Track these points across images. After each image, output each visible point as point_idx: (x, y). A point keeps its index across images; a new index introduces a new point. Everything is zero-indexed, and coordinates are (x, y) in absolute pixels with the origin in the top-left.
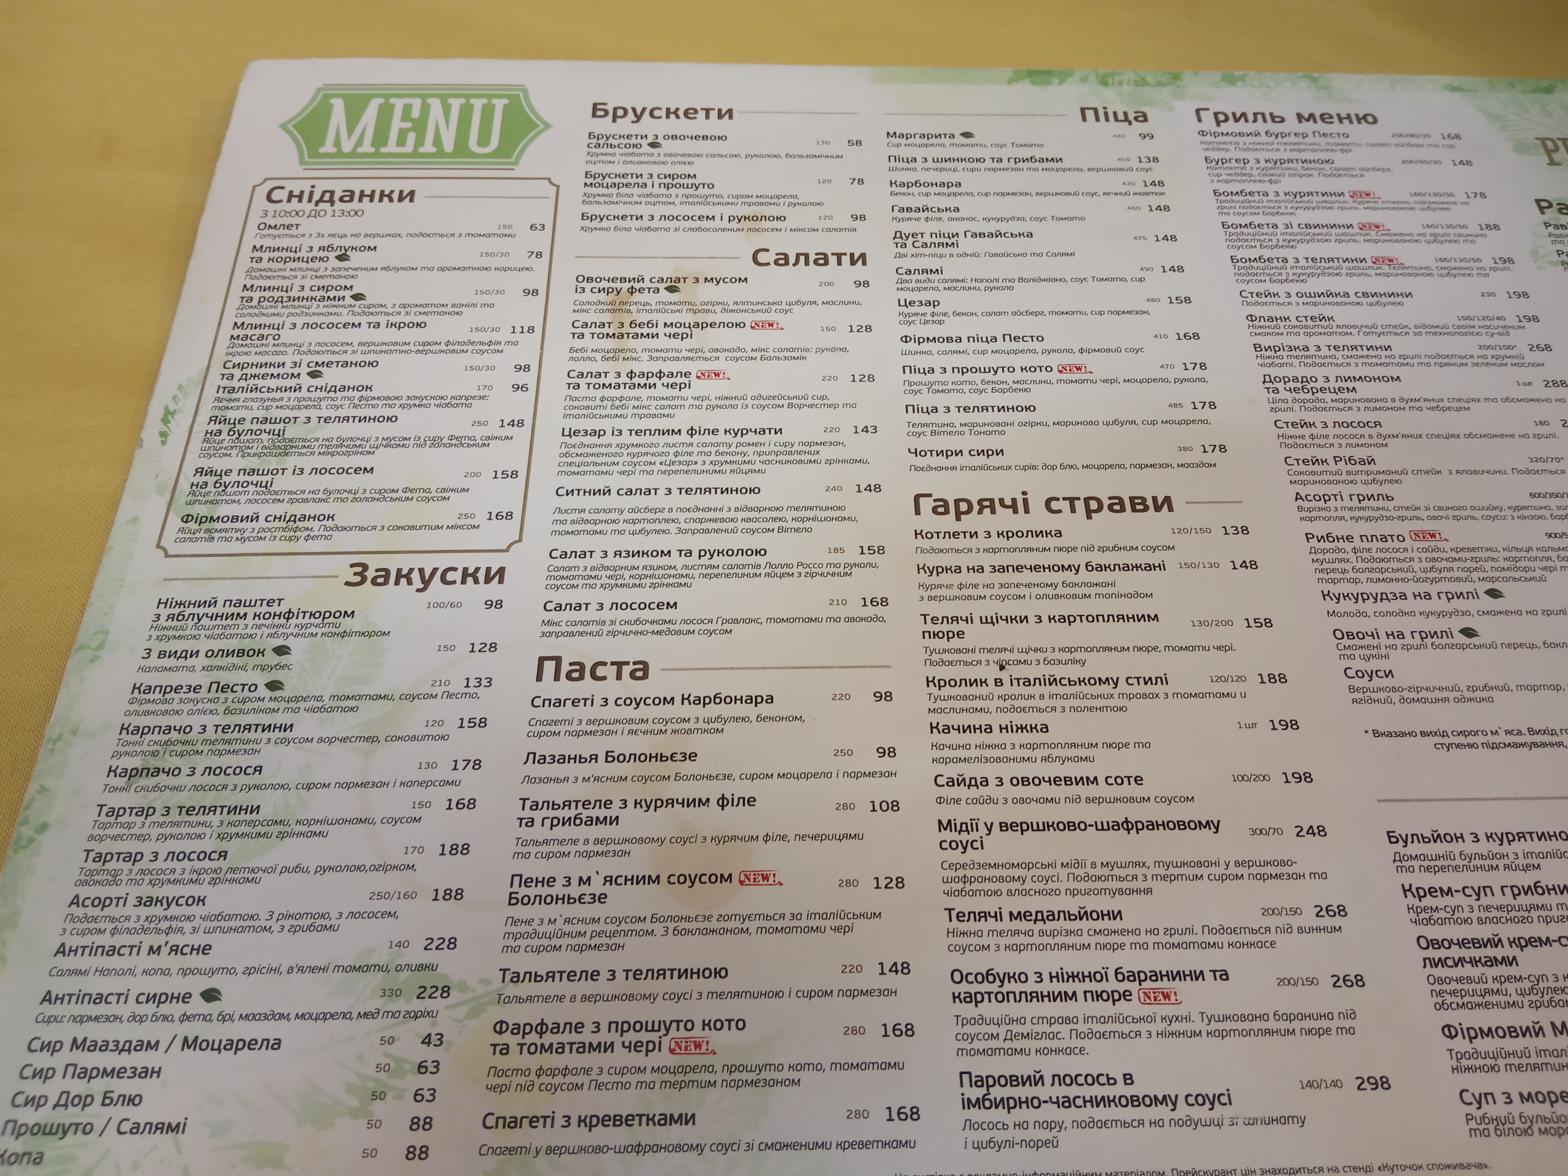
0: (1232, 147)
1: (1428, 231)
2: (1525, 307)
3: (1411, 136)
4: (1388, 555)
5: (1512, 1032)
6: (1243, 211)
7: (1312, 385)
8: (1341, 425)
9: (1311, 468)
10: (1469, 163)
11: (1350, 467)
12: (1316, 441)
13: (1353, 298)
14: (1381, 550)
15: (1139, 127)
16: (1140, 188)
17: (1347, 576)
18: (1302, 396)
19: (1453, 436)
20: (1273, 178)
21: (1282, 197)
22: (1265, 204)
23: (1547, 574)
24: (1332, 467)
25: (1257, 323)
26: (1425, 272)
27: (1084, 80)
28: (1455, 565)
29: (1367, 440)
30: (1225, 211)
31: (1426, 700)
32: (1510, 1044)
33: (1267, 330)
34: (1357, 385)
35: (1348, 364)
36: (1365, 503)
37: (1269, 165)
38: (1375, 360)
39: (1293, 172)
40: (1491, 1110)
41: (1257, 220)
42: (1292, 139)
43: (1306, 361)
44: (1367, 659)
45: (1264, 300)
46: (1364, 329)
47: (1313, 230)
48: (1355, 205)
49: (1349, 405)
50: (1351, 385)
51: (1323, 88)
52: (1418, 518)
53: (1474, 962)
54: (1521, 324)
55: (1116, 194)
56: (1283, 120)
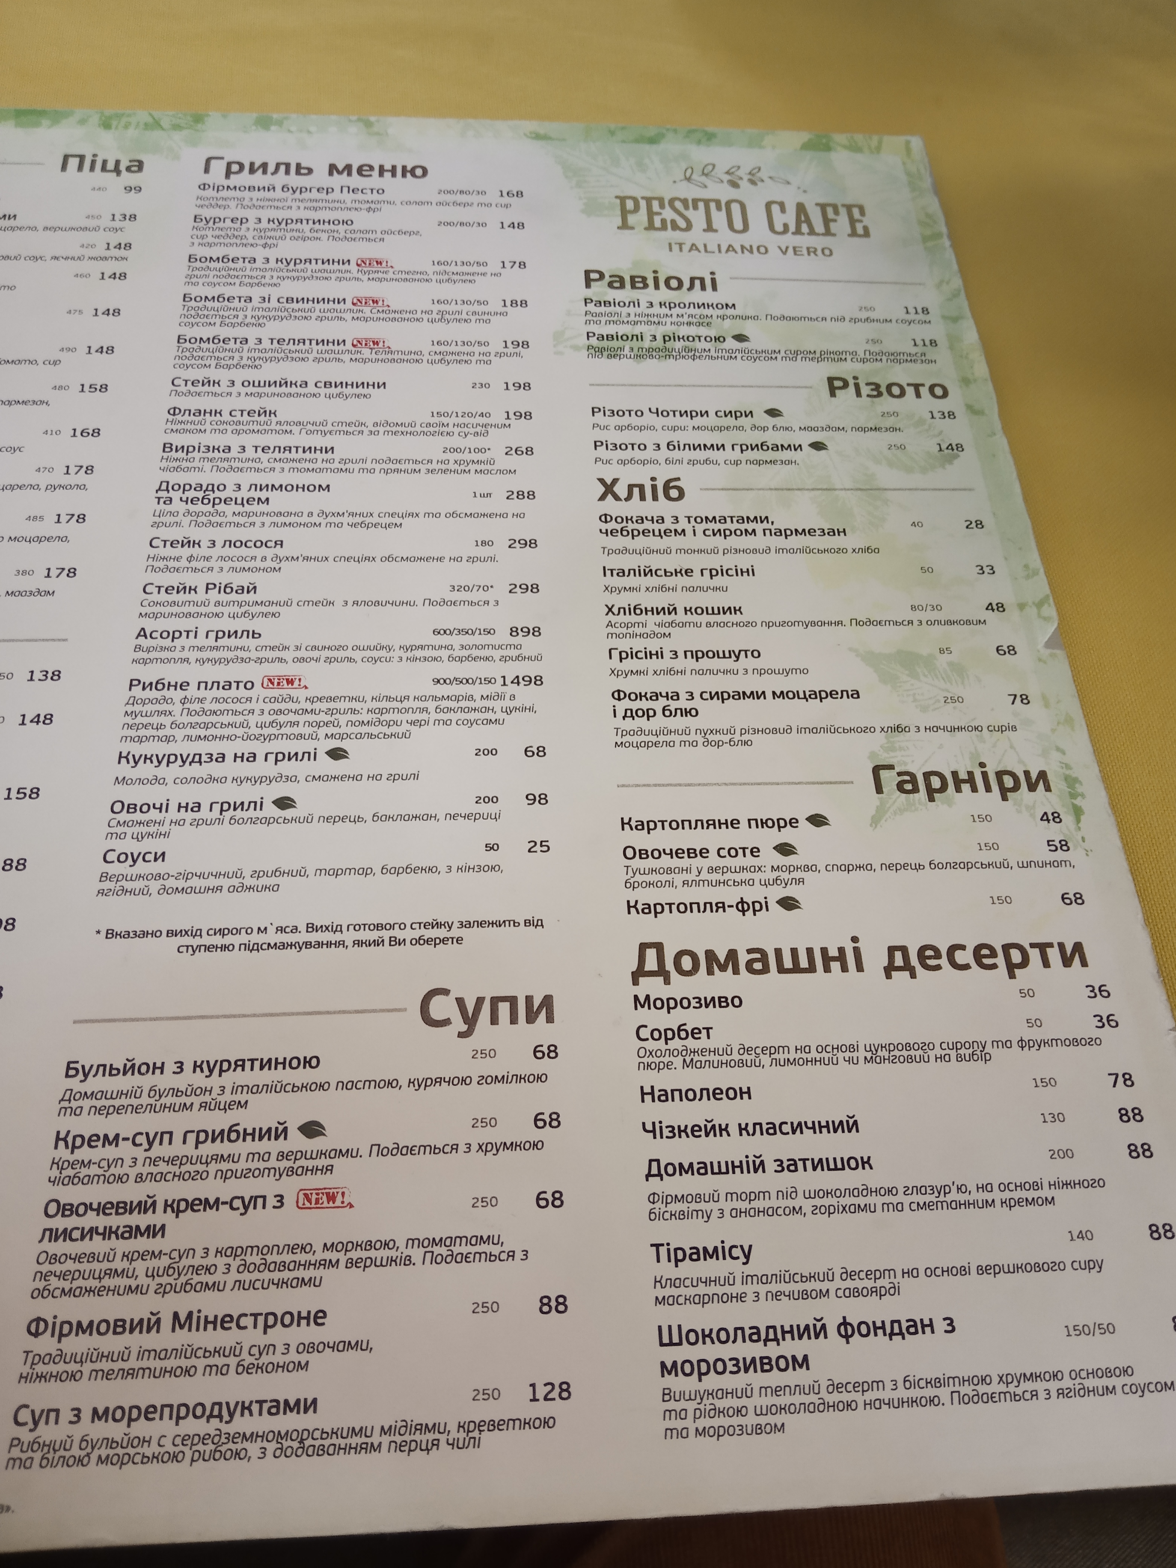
0: (233, 204)
1: (436, 307)
2: (520, 401)
3: (462, 192)
4: (223, 706)
5: (119, 1326)
6: (216, 280)
7: (217, 494)
8: (231, 543)
9: (174, 597)
10: (521, 226)
11: (223, 597)
12: (194, 564)
13: (311, 389)
14: (217, 700)
15: (127, 178)
16: (101, 251)
17: (161, 733)
18: (199, 507)
19: (368, 559)
20: (269, 242)
21: (272, 264)
22: (248, 273)
23: (413, 729)
24: (201, 596)
25: (179, 417)
26: (414, 357)
27: (82, 122)
28: (302, 719)
29: (258, 564)
30: (194, 280)
31: (193, 890)
32: (111, 1343)
33: (189, 427)
34: (273, 495)
35: (273, 469)
36: (225, 642)
37: (271, 225)
38: (307, 465)
39: (296, 234)
40: (48, 1432)
41: (228, 291)
42: (315, 194)
43: (221, 465)
44: (139, 838)
45: (200, 388)
46: (309, 427)
47: (295, 306)
48: (360, 275)
49: (253, 519)
50: (263, 495)
51: (378, 134)
52: (281, 660)
53: (108, 1233)
54: (507, 422)
55: (67, 258)
56: (310, 171)
